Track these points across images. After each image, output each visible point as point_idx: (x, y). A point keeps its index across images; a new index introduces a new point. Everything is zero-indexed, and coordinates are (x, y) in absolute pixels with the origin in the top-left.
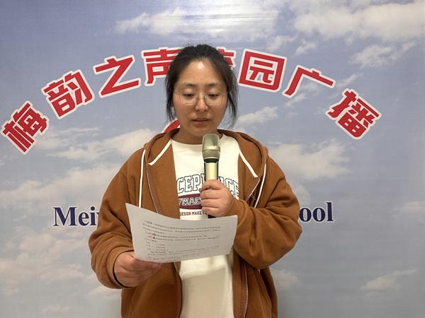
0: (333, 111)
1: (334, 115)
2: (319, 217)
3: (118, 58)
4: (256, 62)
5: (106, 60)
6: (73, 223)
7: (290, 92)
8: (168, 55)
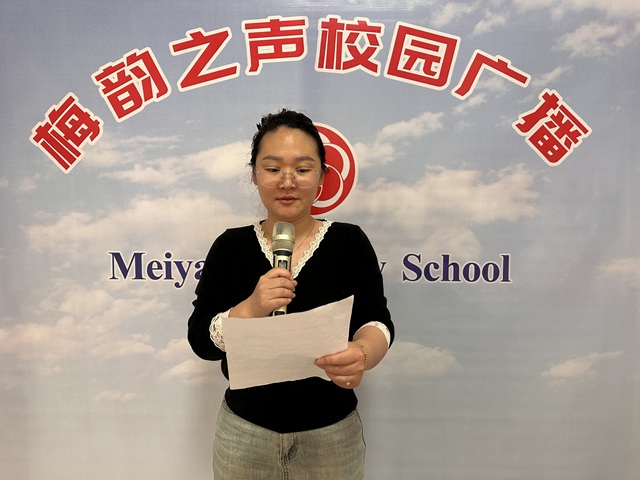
1: (524, 128)
2: (491, 275)
3: (206, 31)
4: (414, 43)
6: (139, 276)
7: (462, 91)
8: (282, 29)
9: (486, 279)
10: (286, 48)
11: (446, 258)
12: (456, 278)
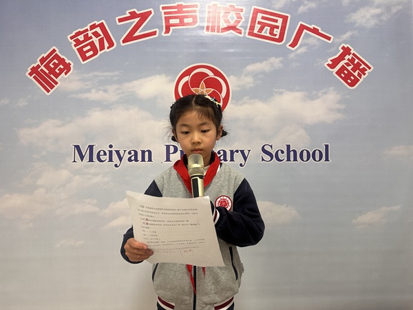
0: (331, 63)
1: (332, 66)
2: (317, 157)
3: (138, 11)
4: (263, 18)
5: (127, 12)
6: (91, 160)
7: (293, 45)
8: (184, 10)
9: (314, 159)
10: (186, 20)
11: (288, 147)
12: (295, 159)
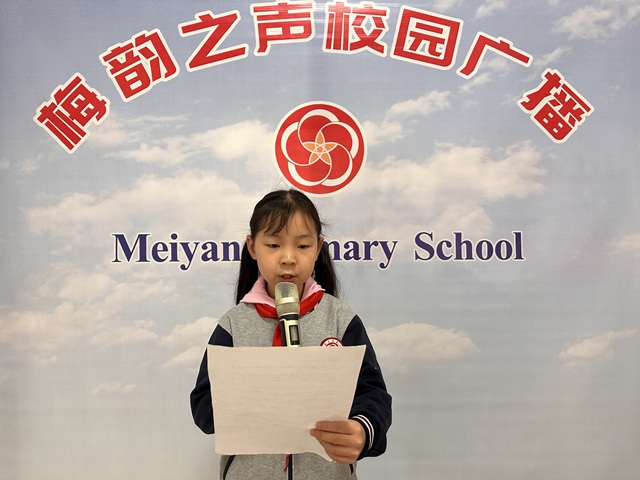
0: (527, 100)
1: (529, 106)
2: (504, 255)
3: (215, 14)
4: (419, 26)
5: (197, 16)
6: (143, 258)
7: (467, 70)
8: (290, 12)
9: (500, 257)
10: (294, 30)
11: (458, 236)
12: (469, 256)
